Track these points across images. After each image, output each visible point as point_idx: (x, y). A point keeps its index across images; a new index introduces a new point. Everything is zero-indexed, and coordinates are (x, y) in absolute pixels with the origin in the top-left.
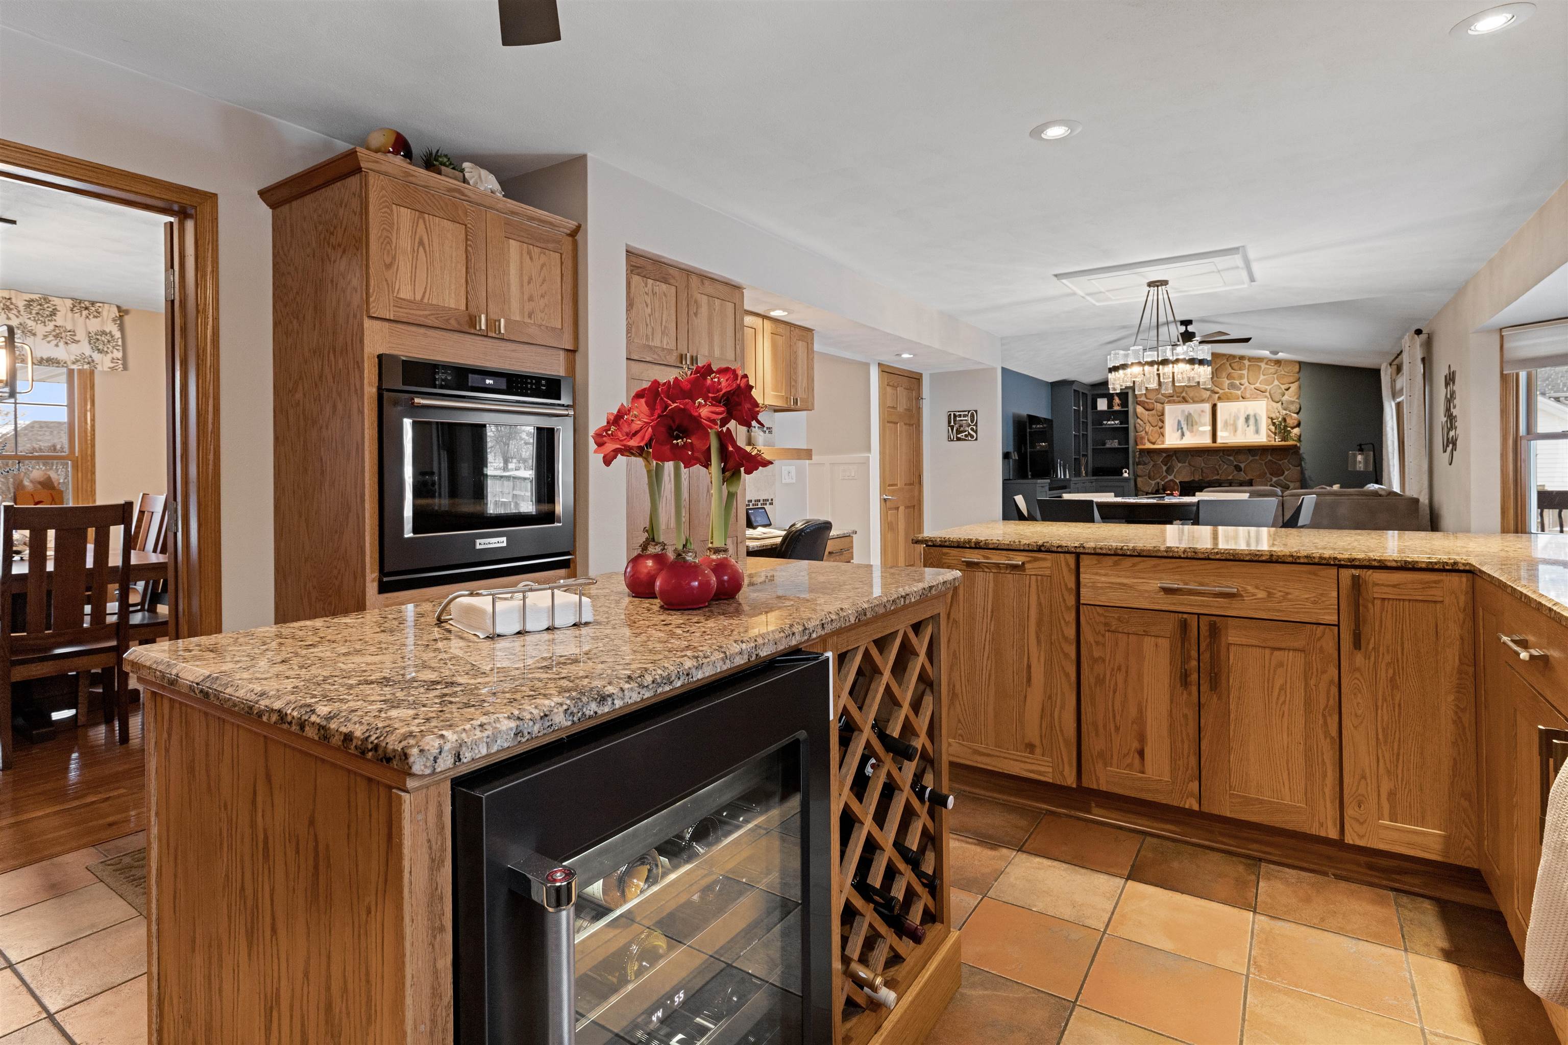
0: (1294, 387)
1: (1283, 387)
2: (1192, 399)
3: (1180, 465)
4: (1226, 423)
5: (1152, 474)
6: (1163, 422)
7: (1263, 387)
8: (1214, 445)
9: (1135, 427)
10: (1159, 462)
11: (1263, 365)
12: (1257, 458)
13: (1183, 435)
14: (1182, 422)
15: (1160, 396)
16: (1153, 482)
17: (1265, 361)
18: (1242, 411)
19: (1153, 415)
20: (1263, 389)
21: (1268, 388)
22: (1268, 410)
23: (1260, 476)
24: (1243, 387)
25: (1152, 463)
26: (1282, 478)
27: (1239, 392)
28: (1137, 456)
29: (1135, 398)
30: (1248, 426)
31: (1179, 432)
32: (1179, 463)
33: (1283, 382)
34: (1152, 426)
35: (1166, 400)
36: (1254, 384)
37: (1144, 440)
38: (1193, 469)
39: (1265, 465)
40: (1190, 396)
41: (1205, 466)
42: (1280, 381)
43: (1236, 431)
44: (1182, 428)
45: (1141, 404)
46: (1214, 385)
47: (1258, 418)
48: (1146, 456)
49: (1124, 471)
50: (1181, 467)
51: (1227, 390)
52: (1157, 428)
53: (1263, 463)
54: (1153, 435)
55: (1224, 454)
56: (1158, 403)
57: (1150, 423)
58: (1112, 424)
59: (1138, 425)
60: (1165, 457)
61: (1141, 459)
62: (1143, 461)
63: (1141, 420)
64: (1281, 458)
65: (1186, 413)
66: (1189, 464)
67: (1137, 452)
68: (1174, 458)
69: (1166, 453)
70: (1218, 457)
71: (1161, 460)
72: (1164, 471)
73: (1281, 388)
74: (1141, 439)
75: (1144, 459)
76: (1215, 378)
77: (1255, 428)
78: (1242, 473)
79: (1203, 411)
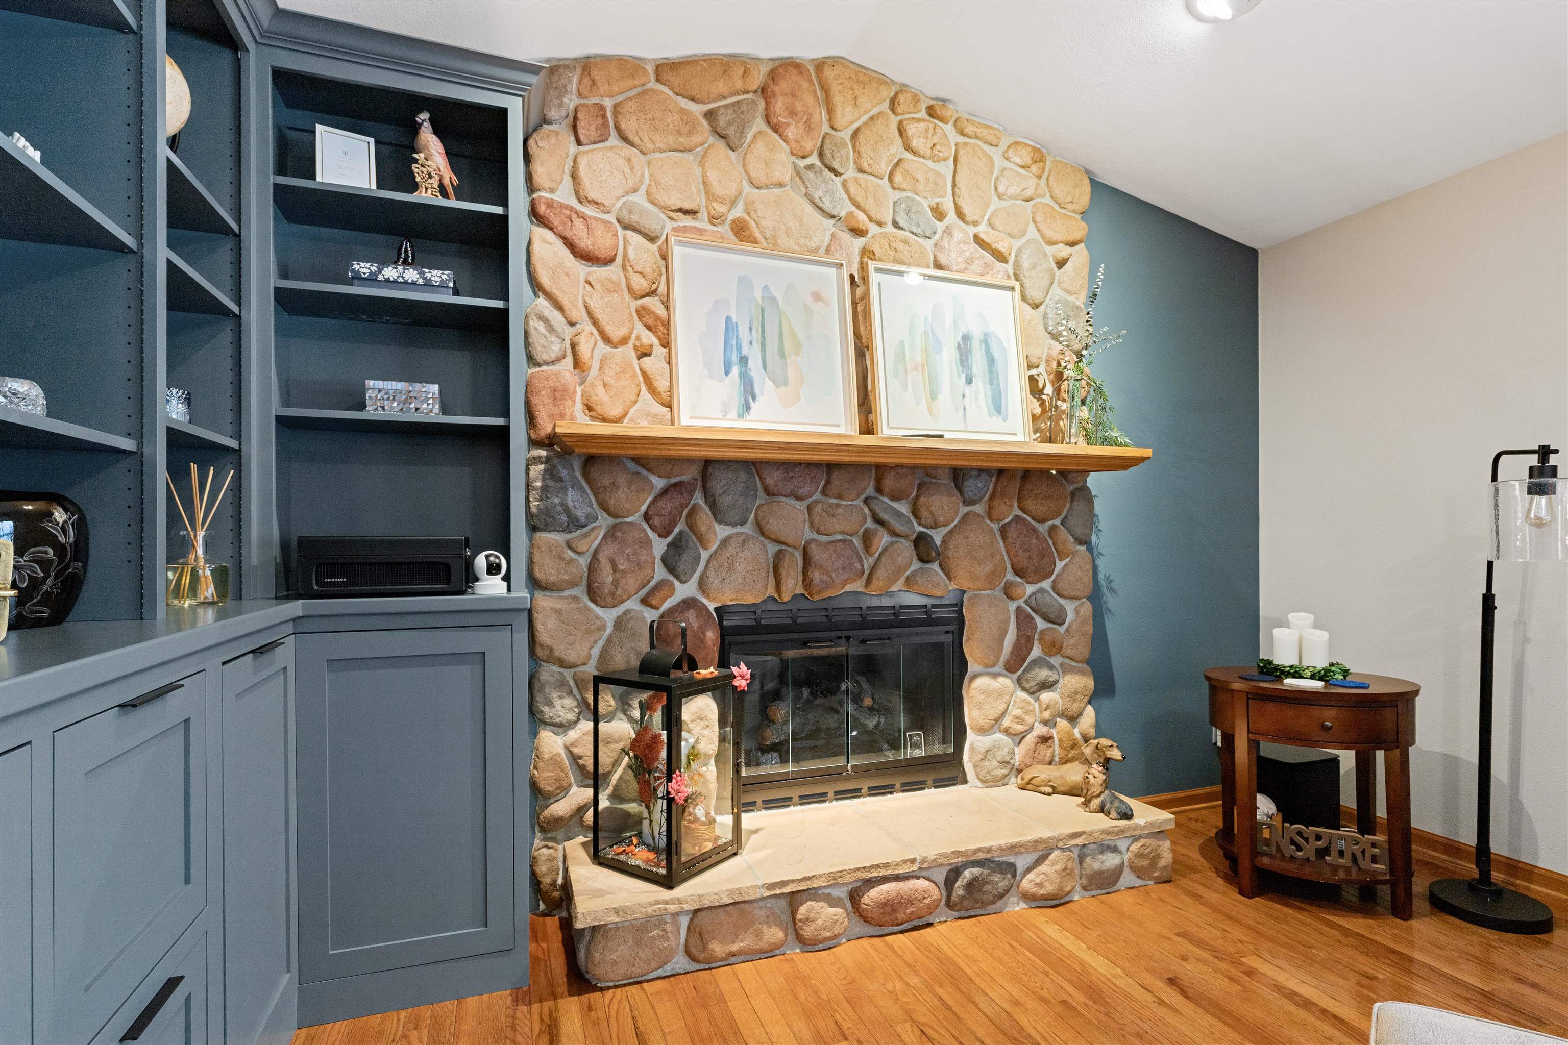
0: (1080, 255)
1: (1052, 253)
2: (772, 236)
3: (722, 531)
4: (900, 356)
5: (606, 577)
7: (998, 241)
8: (863, 441)
9: (526, 331)
10: (637, 517)
11: (998, 156)
12: (979, 509)
13: (749, 392)
14: (744, 334)
15: (639, 199)
16: (609, 616)
17: (1004, 143)
18: (948, 321)
19: (612, 287)
20: (1001, 246)
21: (1017, 244)
22: (1020, 331)
23: (992, 579)
24: (940, 226)
25: (604, 521)
26: (1046, 584)
27: (928, 244)
28: (538, 484)
29: (531, 186)
30: (969, 381)
31: (735, 370)
32: (720, 522)
33: (1049, 233)
34: (607, 340)
35: (669, 226)
36: (975, 223)
37: (569, 403)
38: (772, 549)
39: (1004, 538)
40: (764, 223)
41: (815, 536)
42: (1042, 226)
43: (933, 397)
44: (743, 360)
45: (556, 222)
46: (850, 198)
47: (996, 354)
48: (576, 485)
49: (481, 562)
50: (725, 542)
51: (890, 228)
52: (628, 352)
53: (995, 527)
54: (611, 381)
55: (879, 489)
56: (629, 233)
57: (595, 322)
58: (406, 283)
59: (542, 327)
60: (665, 492)
61: (557, 501)
62: (570, 504)
63: (559, 307)
64: (1041, 509)
65: (758, 294)
66: (760, 528)
67: (536, 460)
68: (698, 499)
69: (668, 477)
70: (866, 501)
71: (644, 508)
72: (658, 561)
73: (1045, 255)
74: (555, 399)
75: (572, 497)
76: (850, 173)
77: (988, 387)
78: (935, 566)
79: (816, 296)
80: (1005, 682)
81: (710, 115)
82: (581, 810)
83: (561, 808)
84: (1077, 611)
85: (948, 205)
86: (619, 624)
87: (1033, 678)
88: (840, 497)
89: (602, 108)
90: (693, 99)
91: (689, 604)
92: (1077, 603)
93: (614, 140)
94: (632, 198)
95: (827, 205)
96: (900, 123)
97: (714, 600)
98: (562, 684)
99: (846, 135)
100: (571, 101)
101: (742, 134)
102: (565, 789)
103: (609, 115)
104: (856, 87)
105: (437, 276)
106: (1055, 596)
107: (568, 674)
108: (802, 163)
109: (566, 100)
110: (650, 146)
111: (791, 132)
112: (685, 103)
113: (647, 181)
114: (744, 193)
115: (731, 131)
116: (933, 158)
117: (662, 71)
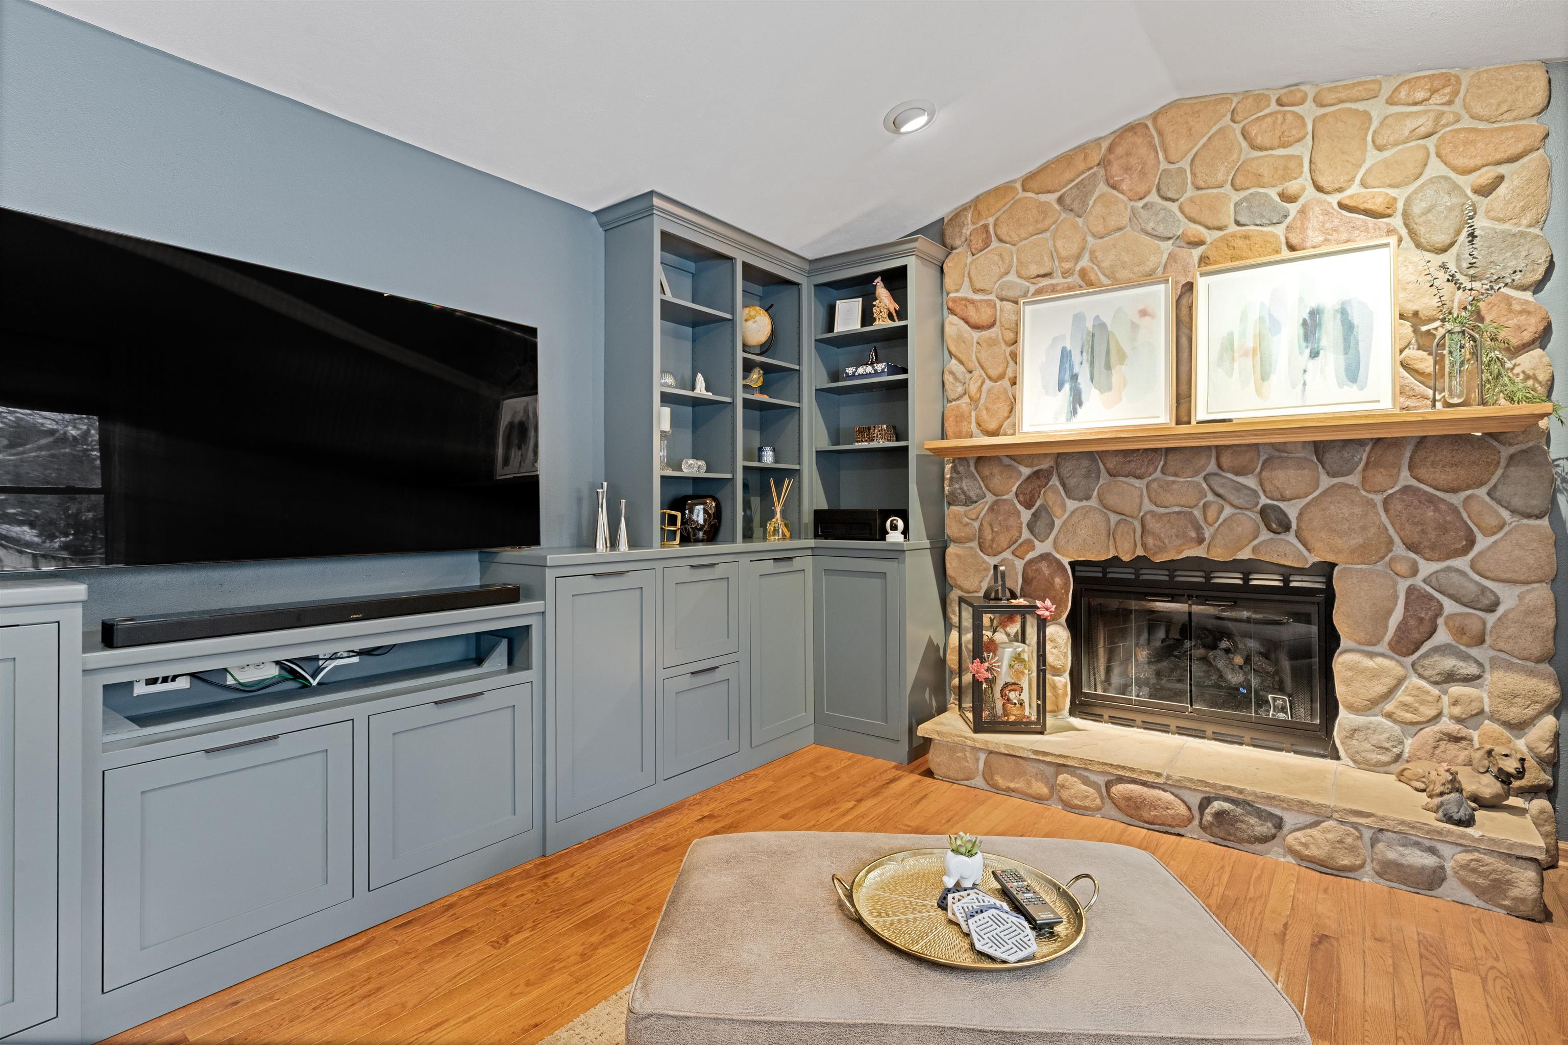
0: (1520, 174)
2: (1111, 276)
3: (1071, 505)
4: (1228, 349)
5: (988, 536)
6: (1017, 361)
7: (1378, 196)
8: (1184, 429)
9: (943, 383)
10: (1011, 496)
11: (1377, 110)
12: (1353, 479)
14: (1076, 358)
15: (1012, 277)
16: (990, 562)
17: (1387, 88)
18: (1292, 300)
19: (992, 343)
20: (1376, 204)
21: (1400, 195)
22: (1398, 285)
23: (1364, 553)
24: (1293, 208)
25: (990, 499)
26: (1461, 563)
27: (1280, 231)
28: (948, 476)
29: (947, 291)
31: (1067, 386)
32: (1069, 497)
33: (1461, 162)
34: (989, 379)
35: (1027, 288)
36: (1340, 190)
37: (965, 423)
38: (1113, 518)
39: (1386, 510)
40: (1104, 265)
41: (1154, 508)
42: (1450, 158)
43: (1264, 377)
44: (1074, 377)
45: (958, 310)
46: (1186, 217)
47: (1357, 319)
48: (971, 476)
49: (888, 523)
50: (1073, 512)
51: (1233, 228)
52: (1005, 384)
53: (1378, 499)
54: (990, 406)
55: (1219, 466)
56: (1005, 302)
57: (984, 368)
58: (867, 374)
59: (949, 379)
60: (1029, 477)
61: (957, 486)
62: (965, 488)
63: (961, 362)
64: (1445, 477)
65: (1089, 325)
66: (1102, 501)
67: (949, 461)
68: (1055, 481)
69: (1031, 466)
70: (1204, 478)
71: (1014, 489)
72: (1024, 526)
73: (1456, 188)
74: (957, 422)
75: (966, 484)
76: (1190, 192)
77: (1342, 357)
78: (1291, 537)
79: (1144, 313)
80: (1390, 666)
81: (1061, 200)
84: (1521, 597)
87: (1433, 667)
88: (1176, 475)
89: (987, 226)
90: (1049, 192)
91: (1045, 557)
92: (1525, 588)
93: (994, 244)
94: (1005, 279)
95: (1163, 230)
96: (1243, 129)
97: (1068, 556)
99: (1185, 164)
100: (968, 230)
101: (1084, 203)
103: (991, 228)
104: (1190, 119)
105: (880, 367)
106: (1477, 578)
108: (1140, 204)
109: (964, 231)
110: (1017, 239)
111: (1127, 185)
112: (1043, 198)
113: (1015, 263)
114: (1089, 246)
115: (1075, 206)
116: (1283, 146)
117: (1027, 182)
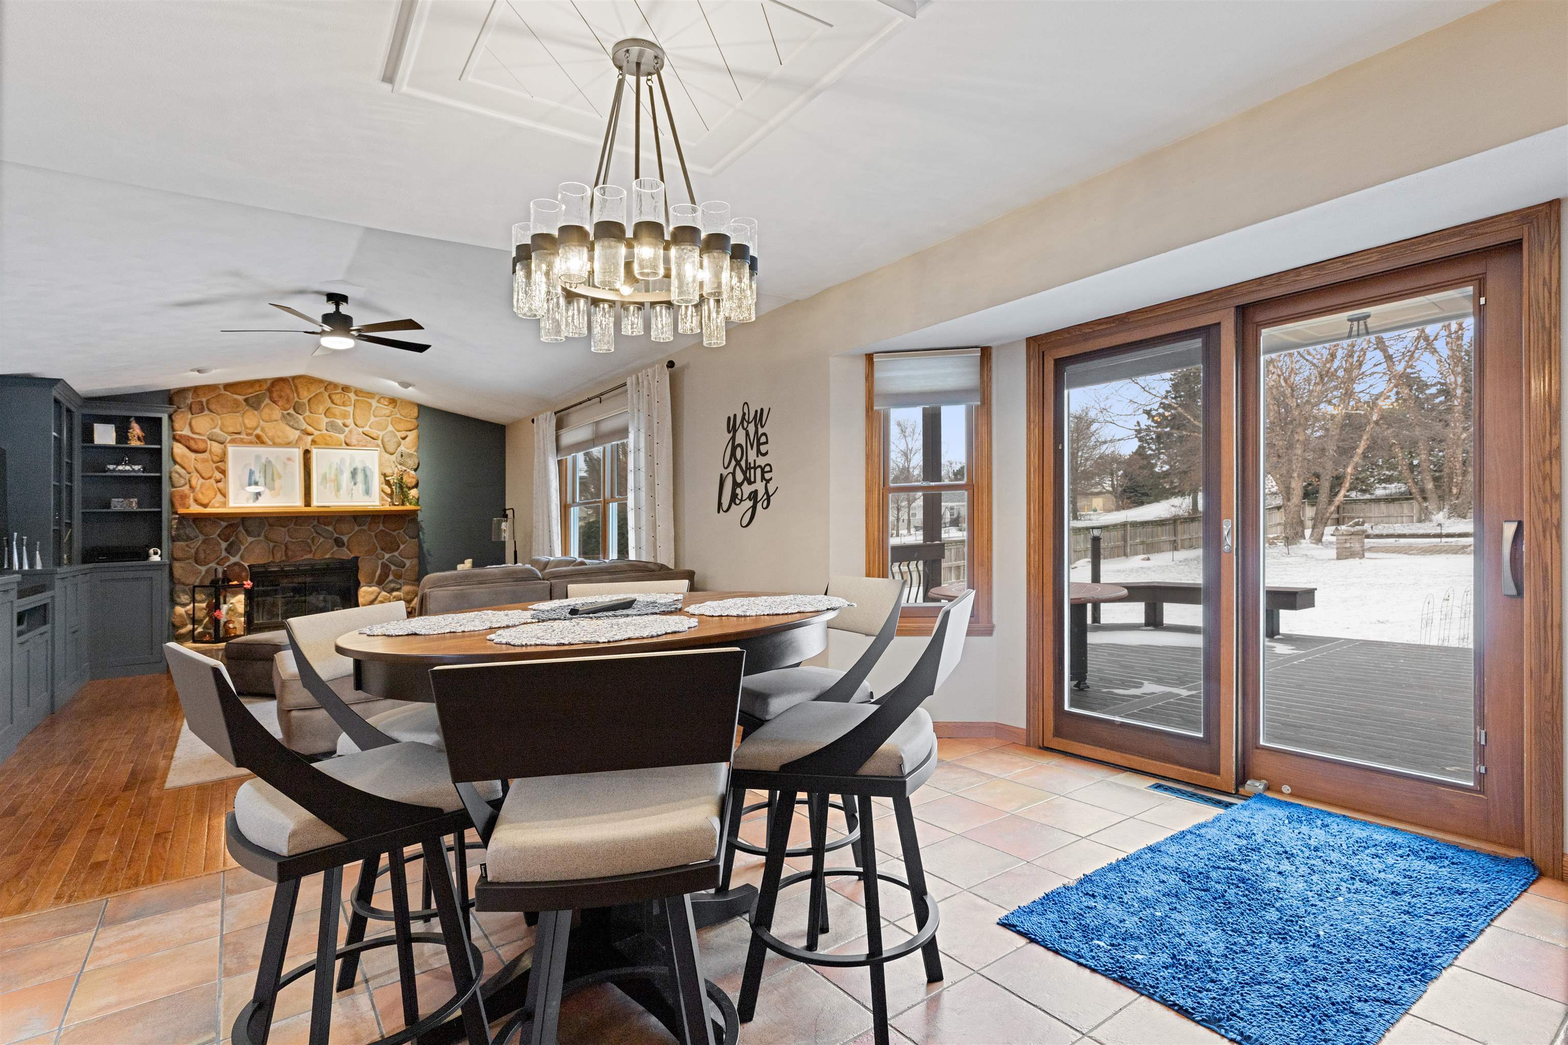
0: (412, 436)
1: (400, 435)
2: (272, 439)
3: (250, 539)
4: (324, 478)
5: (202, 556)
6: (223, 472)
7: (374, 432)
8: (308, 509)
9: (170, 478)
10: (215, 536)
11: (374, 403)
12: (365, 529)
13: (258, 493)
14: (257, 475)
15: (217, 430)
16: (203, 569)
17: (377, 398)
18: (347, 463)
19: (205, 461)
20: (374, 435)
21: (381, 434)
22: (381, 465)
24: (347, 429)
25: (201, 537)
26: (396, 554)
27: (342, 437)
28: (174, 528)
29: (173, 429)
30: (355, 484)
32: (249, 536)
33: (398, 428)
34: (203, 478)
35: (229, 438)
36: (362, 427)
37: (188, 502)
38: (272, 544)
39: (376, 537)
40: (268, 435)
41: (290, 539)
42: (394, 426)
43: (338, 490)
45: (181, 440)
46: (306, 423)
47: (368, 473)
48: (191, 526)
49: (151, 551)
50: (251, 543)
51: (325, 432)
52: (212, 481)
53: (373, 534)
54: (204, 491)
55: (320, 523)
56: (212, 442)
57: (198, 472)
58: (126, 470)
59: (177, 476)
60: (226, 527)
61: (181, 532)
62: (188, 533)
63: (183, 468)
64: (394, 527)
65: (263, 460)
66: (266, 537)
67: (175, 519)
68: (241, 528)
69: (228, 524)
70: (313, 527)
71: (217, 533)
72: (223, 550)
73: (396, 436)
74: (182, 498)
75: (188, 531)
76: (308, 413)
77: (364, 486)
78: (344, 549)
79: (289, 459)
80: (376, 589)
81: (246, 400)
82: (190, 631)
83: (183, 631)
84: (411, 562)
85: (350, 421)
86: (207, 571)
87: (389, 587)
88: (301, 527)
89: (201, 402)
90: (239, 395)
91: (235, 564)
92: (411, 560)
93: (206, 412)
94: (214, 430)
95: (296, 425)
96: (330, 395)
97: (248, 563)
98: (184, 592)
99: (306, 401)
100: (189, 401)
101: (260, 405)
102: (186, 625)
103: (204, 403)
104: (309, 385)
105: (136, 467)
106: (401, 558)
107: (187, 588)
108: (286, 412)
109: (187, 400)
110: (221, 412)
111: (280, 404)
112: (236, 396)
113: (220, 424)
114: (261, 425)
115: (253, 405)
116: (344, 405)
117: (227, 386)
